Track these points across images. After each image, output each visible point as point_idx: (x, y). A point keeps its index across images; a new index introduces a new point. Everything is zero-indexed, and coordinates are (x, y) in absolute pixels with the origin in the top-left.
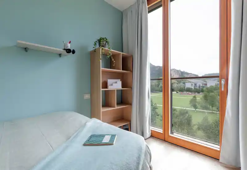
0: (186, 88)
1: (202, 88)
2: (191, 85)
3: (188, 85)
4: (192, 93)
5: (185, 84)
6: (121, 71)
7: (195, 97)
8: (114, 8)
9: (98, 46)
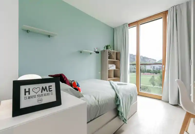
0: (146, 69)
1: (159, 69)
2: (150, 67)
3: (148, 68)
4: (151, 74)
5: (146, 67)
6: (115, 60)
7: (153, 77)
8: (111, 27)
9: (105, 49)
